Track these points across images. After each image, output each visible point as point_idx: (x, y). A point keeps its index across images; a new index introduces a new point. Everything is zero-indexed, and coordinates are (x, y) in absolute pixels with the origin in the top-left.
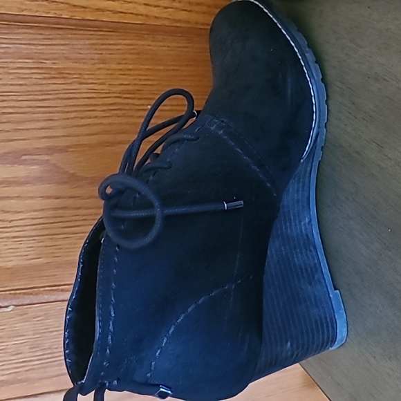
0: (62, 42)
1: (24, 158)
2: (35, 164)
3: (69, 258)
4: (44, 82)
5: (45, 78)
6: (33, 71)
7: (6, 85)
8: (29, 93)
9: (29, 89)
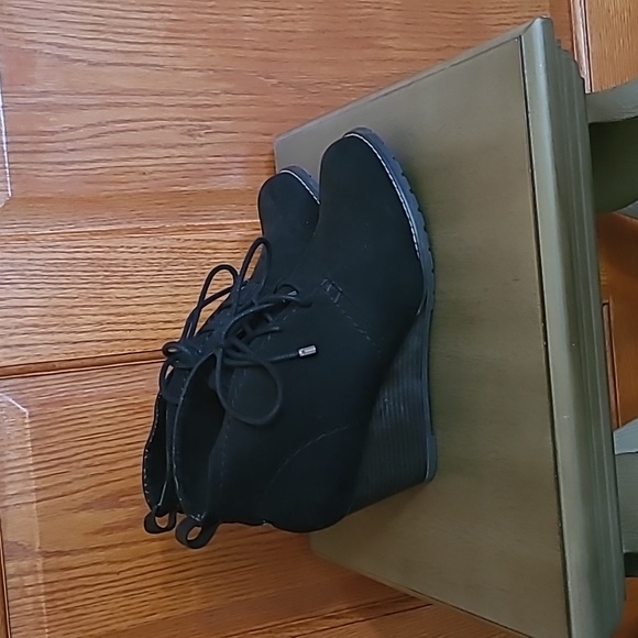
0: (140, 378)
1: (122, 499)
2: (134, 505)
3: (186, 610)
4: (130, 418)
5: (129, 415)
6: (118, 409)
7: (93, 427)
8: (116, 432)
9: (116, 427)
